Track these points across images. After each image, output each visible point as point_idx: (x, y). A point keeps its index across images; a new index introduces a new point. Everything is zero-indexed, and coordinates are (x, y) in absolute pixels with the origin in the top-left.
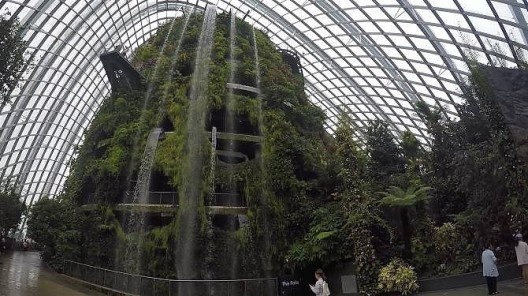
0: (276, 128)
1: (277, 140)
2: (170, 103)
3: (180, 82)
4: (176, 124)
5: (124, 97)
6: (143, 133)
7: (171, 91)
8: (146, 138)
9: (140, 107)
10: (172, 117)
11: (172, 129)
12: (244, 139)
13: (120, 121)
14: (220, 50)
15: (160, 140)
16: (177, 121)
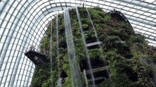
0: (114, 60)
1: (116, 65)
2: (62, 65)
3: (64, 53)
4: (67, 73)
5: (42, 68)
6: (54, 82)
7: (61, 58)
8: (56, 84)
9: (50, 71)
10: (65, 70)
11: (67, 76)
12: (100, 70)
13: (43, 80)
14: (77, 30)
15: (62, 83)
16: (68, 72)
